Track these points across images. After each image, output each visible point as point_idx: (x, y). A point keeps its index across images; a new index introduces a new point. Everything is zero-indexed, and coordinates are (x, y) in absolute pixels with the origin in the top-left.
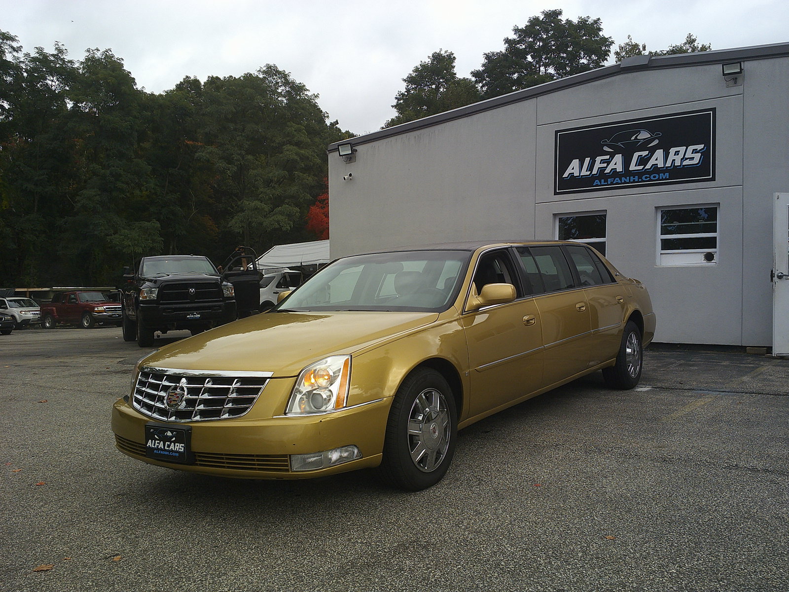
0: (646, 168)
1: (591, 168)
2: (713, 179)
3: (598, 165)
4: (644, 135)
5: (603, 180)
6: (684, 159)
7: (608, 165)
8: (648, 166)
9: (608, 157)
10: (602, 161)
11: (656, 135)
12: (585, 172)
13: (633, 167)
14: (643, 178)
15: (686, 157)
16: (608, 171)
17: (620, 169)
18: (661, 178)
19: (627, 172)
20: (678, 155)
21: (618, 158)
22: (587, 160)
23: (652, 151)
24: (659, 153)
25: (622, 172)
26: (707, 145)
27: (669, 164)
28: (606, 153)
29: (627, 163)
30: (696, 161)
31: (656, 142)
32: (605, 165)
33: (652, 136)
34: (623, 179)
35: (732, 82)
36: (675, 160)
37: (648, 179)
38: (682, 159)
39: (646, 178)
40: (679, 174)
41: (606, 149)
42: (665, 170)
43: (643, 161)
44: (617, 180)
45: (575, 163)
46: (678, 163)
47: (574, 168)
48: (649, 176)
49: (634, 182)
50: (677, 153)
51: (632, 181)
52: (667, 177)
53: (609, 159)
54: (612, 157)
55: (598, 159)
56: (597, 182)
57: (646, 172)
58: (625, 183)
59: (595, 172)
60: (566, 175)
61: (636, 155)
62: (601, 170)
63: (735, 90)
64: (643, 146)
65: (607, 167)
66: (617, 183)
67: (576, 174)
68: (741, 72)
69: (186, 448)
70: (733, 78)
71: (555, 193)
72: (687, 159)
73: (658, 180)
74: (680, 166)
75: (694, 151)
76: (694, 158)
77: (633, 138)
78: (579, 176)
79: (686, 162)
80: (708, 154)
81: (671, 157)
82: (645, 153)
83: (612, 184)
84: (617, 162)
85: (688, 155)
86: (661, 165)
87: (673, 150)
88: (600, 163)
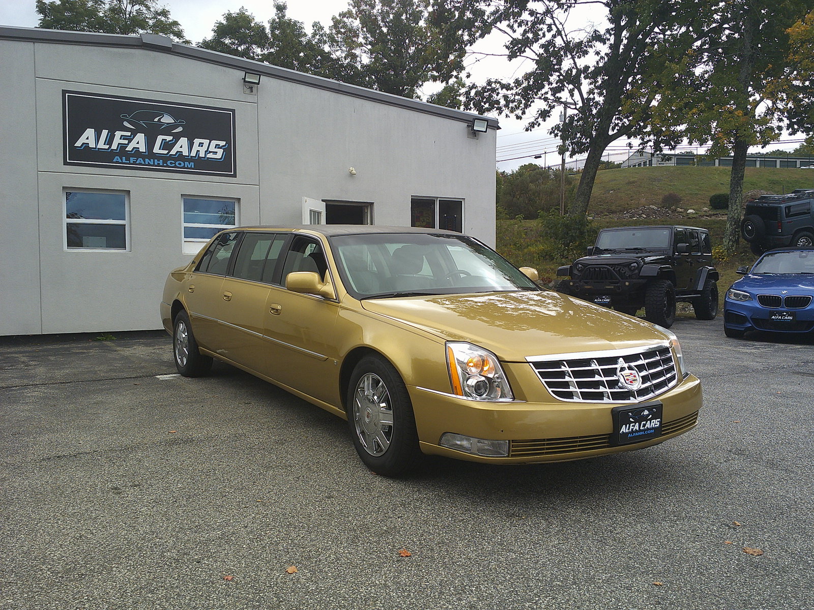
0: (170, 153)
1: (110, 141)
2: (235, 176)
3: (117, 141)
4: (167, 119)
5: (124, 158)
6: (207, 152)
7: (129, 142)
8: (173, 152)
9: (129, 134)
10: (122, 137)
11: (180, 122)
12: (101, 145)
13: (156, 150)
14: (169, 163)
15: (209, 150)
16: (129, 148)
17: (142, 149)
18: (186, 166)
19: (150, 154)
20: (202, 146)
21: (140, 138)
22: (105, 133)
23: (177, 137)
24: (183, 141)
25: (146, 152)
26: (228, 142)
27: (193, 154)
28: (127, 129)
29: (150, 143)
30: (219, 156)
31: (180, 129)
32: (126, 142)
33: (175, 122)
34: (147, 160)
35: (248, 91)
36: (199, 151)
37: (173, 165)
38: (206, 152)
39: (171, 163)
40: (203, 165)
41: (126, 124)
42: (189, 159)
43: (167, 146)
44: (140, 160)
45: (90, 133)
46: (202, 155)
47: (88, 137)
48: (173, 162)
49: (159, 165)
50: (201, 145)
51: (156, 164)
52: (193, 167)
53: (130, 136)
54: (134, 134)
55: (118, 134)
56: (117, 158)
57: (171, 157)
58: (149, 165)
59: (114, 147)
60: (78, 144)
61: (160, 138)
62: (122, 147)
63: (250, 98)
64: (168, 130)
65: (128, 144)
66: (140, 164)
67: (92, 145)
68: (258, 84)
69: (661, 422)
70: (250, 87)
71: (66, 163)
72: (210, 152)
73: (184, 167)
74: (205, 158)
75: (217, 146)
76: (217, 152)
77: (156, 120)
78: (96, 148)
79: (210, 156)
80: (230, 152)
81: (196, 147)
82: (169, 138)
83: (134, 163)
84: (139, 142)
85: (212, 149)
86: (186, 153)
87: (197, 141)
88: (120, 139)
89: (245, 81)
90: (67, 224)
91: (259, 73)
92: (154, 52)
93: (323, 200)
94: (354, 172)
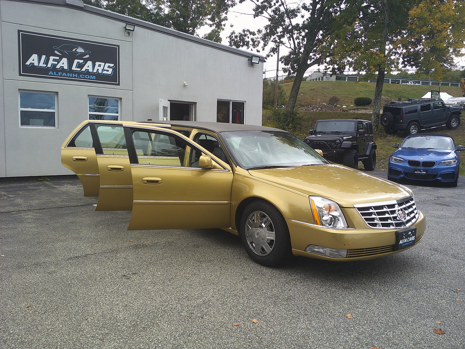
1: (46, 62)
2: (119, 84)
3: (51, 62)
4: (80, 50)
5: (55, 73)
6: (103, 70)
7: (58, 63)
8: (83, 70)
9: (58, 58)
11: (88, 52)
12: (42, 64)
13: (74, 68)
14: (81, 76)
15: (104, 69)
16: (58, 67)
17: (66, 67)
18: (91, 78)
19: (70, 70)
20: (100, 67)
21: (65, 61)
22: (44, 57)
23: (86, 61)
24: (90, 63)
25: (68, 69)
26: (115, 65)
27: (95, 71)
28: (57, 55)
29: (70, 64)
30: (110, 72)
31: (88, 56)
32: (56, 63)
33: (85, 52)
34: (68, 74)
35: (127, 35)
36: (98, 69)
37: (84, 77)
39: (82, 76)
40: (101, 78)
41: (56, 52)
42: (93, 74)
43: (80, 66)
44: (64, 74)
45: (35, 57)
46: (100, 72)
47: (34, 59)
48: (84, 76)
49: (75, 77)
50: (100, 66)
51: (74, 76)
52: (95, 79)
53: (59, 60)
54: (61, 58)
55: (52, 58)
56: (51, 73)
57: (82, 73)
58: (69, 77)
59: (49, 65)
60: (28, 63)
61: (76, 61)
62: (54, 66)
63: (128, 39)
64: (80, 57)
65: (57, 64)
66: (64, 76)
67: (36, 64)
68: (133, 31)
69: (415, 237)
70: (128, 32)
71: (20, 75)
72: (105, 70)
73: (89, 79)
74: (102, 73)
75: (109, 67)
76: (109, 70)
77: (74, 50)
78: (38, 66)
79: (105, 72)
80: (116, 70)
81: (96, 67)
82: (81, 61)
83: (61, 76)
84: (64, 63)
85: (106, 68)
86: (91, 70)
87: (97, 64)
88: (53, 61)
89: (126, 29)
90: (21, 111)
91: (134, 24)
92: (73, 10)
93: (168, 100)
94: (186, 84)
